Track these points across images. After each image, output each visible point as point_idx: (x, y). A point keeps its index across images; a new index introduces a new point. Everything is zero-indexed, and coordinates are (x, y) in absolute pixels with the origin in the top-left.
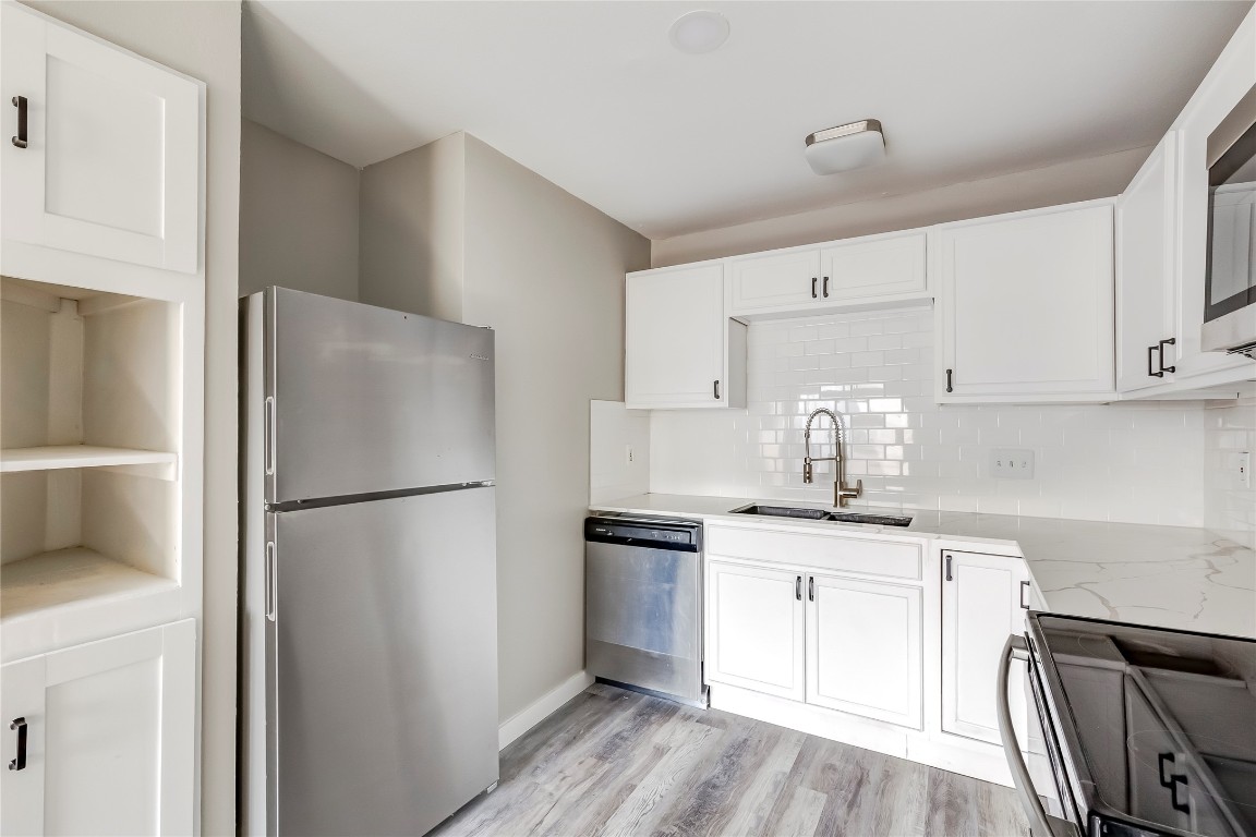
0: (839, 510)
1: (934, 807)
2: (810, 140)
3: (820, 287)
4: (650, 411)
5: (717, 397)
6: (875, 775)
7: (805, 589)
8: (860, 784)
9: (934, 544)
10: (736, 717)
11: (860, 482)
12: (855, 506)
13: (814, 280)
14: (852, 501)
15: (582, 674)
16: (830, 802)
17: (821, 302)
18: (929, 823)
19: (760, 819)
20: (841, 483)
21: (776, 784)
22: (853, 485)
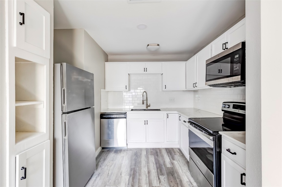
0: (147, 109)
1: (168, 153)
2: (148, 45)
3: (145, 70)
4: (108, 91)
5: (126, 89)
6: (158, 151)
7: (146, 123)
8: (157, 153)
9: (165, 113)
10: (133, 148)
11: (150, 104)
12: (149, 108)
13: (144, 68)
14: (148, 107)
15: (100, 147)
16: (154, 156)
17: (145, 72)
18: (168, 155)
19: (146, 161)
20: (147, 104)
21: (145, 156)
22: (149, 104)
